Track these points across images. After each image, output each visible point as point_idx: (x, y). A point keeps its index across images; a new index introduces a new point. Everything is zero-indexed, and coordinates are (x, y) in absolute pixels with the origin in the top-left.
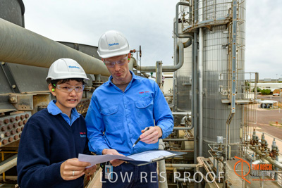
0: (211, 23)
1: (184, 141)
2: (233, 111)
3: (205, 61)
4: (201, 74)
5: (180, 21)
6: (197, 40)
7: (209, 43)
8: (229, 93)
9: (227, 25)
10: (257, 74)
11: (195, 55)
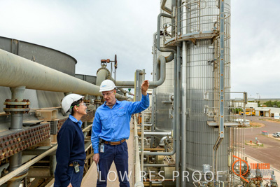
0: (196, 37)
1: (164, 167)
2: (222, 135)
3: (188, 78)
4: (185, 92)
5: (161, 33)
6: (181, 54)
7: (193, 58)
8: (215, 114)
9: (212, 40)
10: (245, 94)
11: (178, 71)
